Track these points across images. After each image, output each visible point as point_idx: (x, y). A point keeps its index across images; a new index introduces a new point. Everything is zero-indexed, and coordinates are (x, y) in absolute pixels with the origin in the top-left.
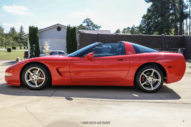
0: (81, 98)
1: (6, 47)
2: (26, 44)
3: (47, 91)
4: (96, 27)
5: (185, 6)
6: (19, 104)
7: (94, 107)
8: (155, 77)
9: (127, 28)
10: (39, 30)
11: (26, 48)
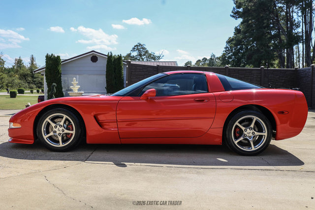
0: (136, 164)
1: (7, 90)
2: (40, 85)
3: (79, 152)
4: (152, 58)
5: (295, 24)
6: (33, 171)
7: (159, 176)
8: (257, 130)
9: (203, 59)
10: (62, 61)
11: (40, 91)
